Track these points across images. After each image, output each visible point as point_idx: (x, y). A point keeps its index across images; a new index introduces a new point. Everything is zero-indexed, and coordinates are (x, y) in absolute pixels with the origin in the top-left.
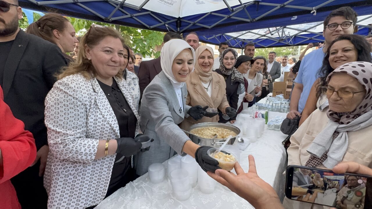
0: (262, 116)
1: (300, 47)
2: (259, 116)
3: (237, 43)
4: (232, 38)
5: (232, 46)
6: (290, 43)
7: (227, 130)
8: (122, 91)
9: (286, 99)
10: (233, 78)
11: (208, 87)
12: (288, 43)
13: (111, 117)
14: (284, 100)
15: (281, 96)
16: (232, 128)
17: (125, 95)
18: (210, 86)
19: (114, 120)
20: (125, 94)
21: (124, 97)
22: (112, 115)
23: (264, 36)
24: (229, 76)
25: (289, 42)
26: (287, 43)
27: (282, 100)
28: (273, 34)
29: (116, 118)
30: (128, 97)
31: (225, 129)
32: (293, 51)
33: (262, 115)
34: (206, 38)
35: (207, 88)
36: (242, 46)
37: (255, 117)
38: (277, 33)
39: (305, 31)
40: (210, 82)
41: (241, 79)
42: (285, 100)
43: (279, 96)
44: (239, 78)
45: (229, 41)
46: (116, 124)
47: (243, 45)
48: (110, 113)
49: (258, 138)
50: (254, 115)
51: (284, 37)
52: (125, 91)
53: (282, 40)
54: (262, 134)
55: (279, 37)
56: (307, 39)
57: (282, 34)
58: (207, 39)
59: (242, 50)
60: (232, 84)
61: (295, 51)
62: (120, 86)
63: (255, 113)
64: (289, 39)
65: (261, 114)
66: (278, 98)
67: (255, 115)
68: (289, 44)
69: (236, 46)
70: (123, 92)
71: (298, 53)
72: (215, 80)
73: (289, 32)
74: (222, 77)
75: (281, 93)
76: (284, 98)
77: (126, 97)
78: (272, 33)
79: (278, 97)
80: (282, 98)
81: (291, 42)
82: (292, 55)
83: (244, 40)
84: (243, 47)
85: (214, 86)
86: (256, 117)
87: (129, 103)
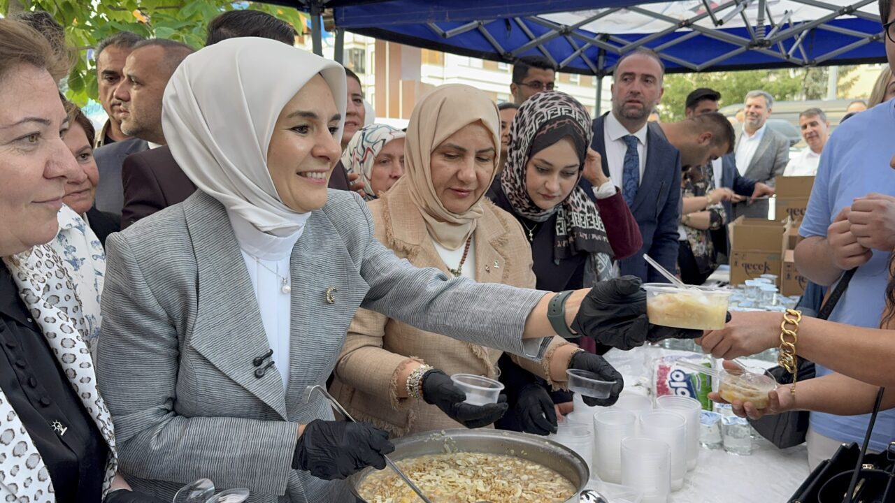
0: (689, 384)
1: (832, 70)
2: (673, 384)
3: (575, 51)
4: (553, 32)
5: (555, 64)
6: (797, 53)
9: (787, 294)
10: (561, 230)
12: (788, 56)
13: (21, 462)
14: (778, 302)
15: (765, 283)
17: (56, 343)
19: (35, 478)
21: (52, 352)
22: (27, 455)
23: (688, 23)
25: (790, 53)
26: (782, 54)
28: (721, 22)
29: (42, 463)
30: (75, 351)
33: (688, 379)
34: (443, 32)
35: (456, 268)
36: (596, 62)
37: (655, 391)
38: (739, 16)
39: (850, 10)
40: (467, 248)
41: (593, 235)
42: (782, 299)
43: (757, 282)
44: (586, 231)
45: (543, 42)
47: (601, 58)
48: (14, 443)
50: (652, 378)
51: (768, 29)
52: (59, 322)
53: (762, 44)
55: (743, 25)
56: (858, 39)
57: (761, 20)
58: (444, 35)
59: (600, 79)
61: (817, 80)
62: (31, 298)
63: (657, 369)
64: (789, 42)
65: (682, 377)
66: (753, 292)
67: (656, 380)
68: (793, 59)
69: (572, 62)
70: (50, 328)
71: (827, 89)
72: (487, 234)
73: (786, 12)
75: (766, 270)
76: (778, 292)
77: (61, 351)
78: (719, 16)
79: (752, 287)
80: (769, 294)
81: (797, 50)
83: (605, 37)
84: (601, 65)
85: (481, 261)
86: (662, 390)
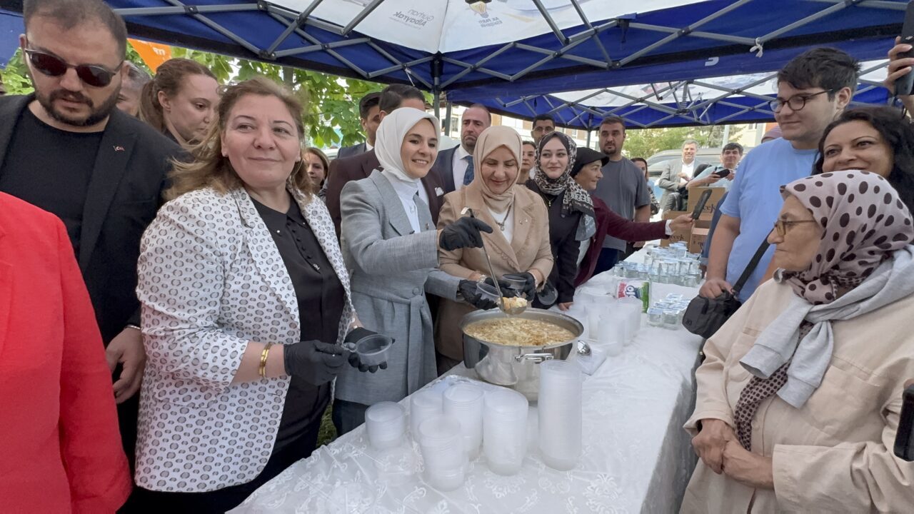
0: (636, 293)
1: (727, 127)
2: (627, 293)
3: (576, 116)
4: (565, 105)
5: (565, 123)
6: (704, 118)
7: (553, 326)
8: (310, 224)
9: (692, 252)
10: (566, 201)
11: (505, 219)
12: (699, 119)
13: (280, 279)
14: (687, 256)
15: (680, 246)
16: (565, 321)
17: (317, 234)
18: (507, 219)
19: (286, 288)
20: (318, 231)
21: (315, 239)
22: (283, 277)
23: (642, 100)
24: (556, 196)
25: (700, 117)
26: (695, 119)
27: (683, 256)
28: (661, 98)
29: (290, 281)
30: (325, 238)
31: (549, 325)
32: (712, 135)
33: (636, 291)
34: (503, 103)
35: (501, 222)
36: (587, 123)
37: (618, 296)
38: (672, 95)
39: (739, 92)
40: (508, 212)
41: (584, 205)
42: (690, 254)
43: (676, 245)
44: (580, 202)
45: (558, 110)
46: (291, 294)
47: (590, 121)
48: (278, 271)
49: (625, 345)
50: (616, 290)
51: (688, 103)
52: (318, 225)
53: (684, 111)
54: (635, 336)
55: (674, 101)
56: (742, 109)
57: (684, 97)
58: (505, 106)
59: (589, 132)
60: (563, 216)
61: (716, 137)
62: (306, 215)
63: (619, 285)
64: (700, 111)
65: (633, 289)
66: (674, 251)
67: (618, 290)
68: (701, 121)
69: (574, 122)
70: (314, 227)
71: (722, 142)
72: (521, 203)
73: (700, 94)
74: (537, 197)
75: (682, 239)
76: (688, 251)
77: (319, 238)
78: (660, 95)
79: (673, 248)
80: (683, 251)
81: (704, 116)
82: (708, 147)
83: (593, 108)
84: (591, 123)
85: (517, 218)
86: (621, 295)
87: (325, 251)
